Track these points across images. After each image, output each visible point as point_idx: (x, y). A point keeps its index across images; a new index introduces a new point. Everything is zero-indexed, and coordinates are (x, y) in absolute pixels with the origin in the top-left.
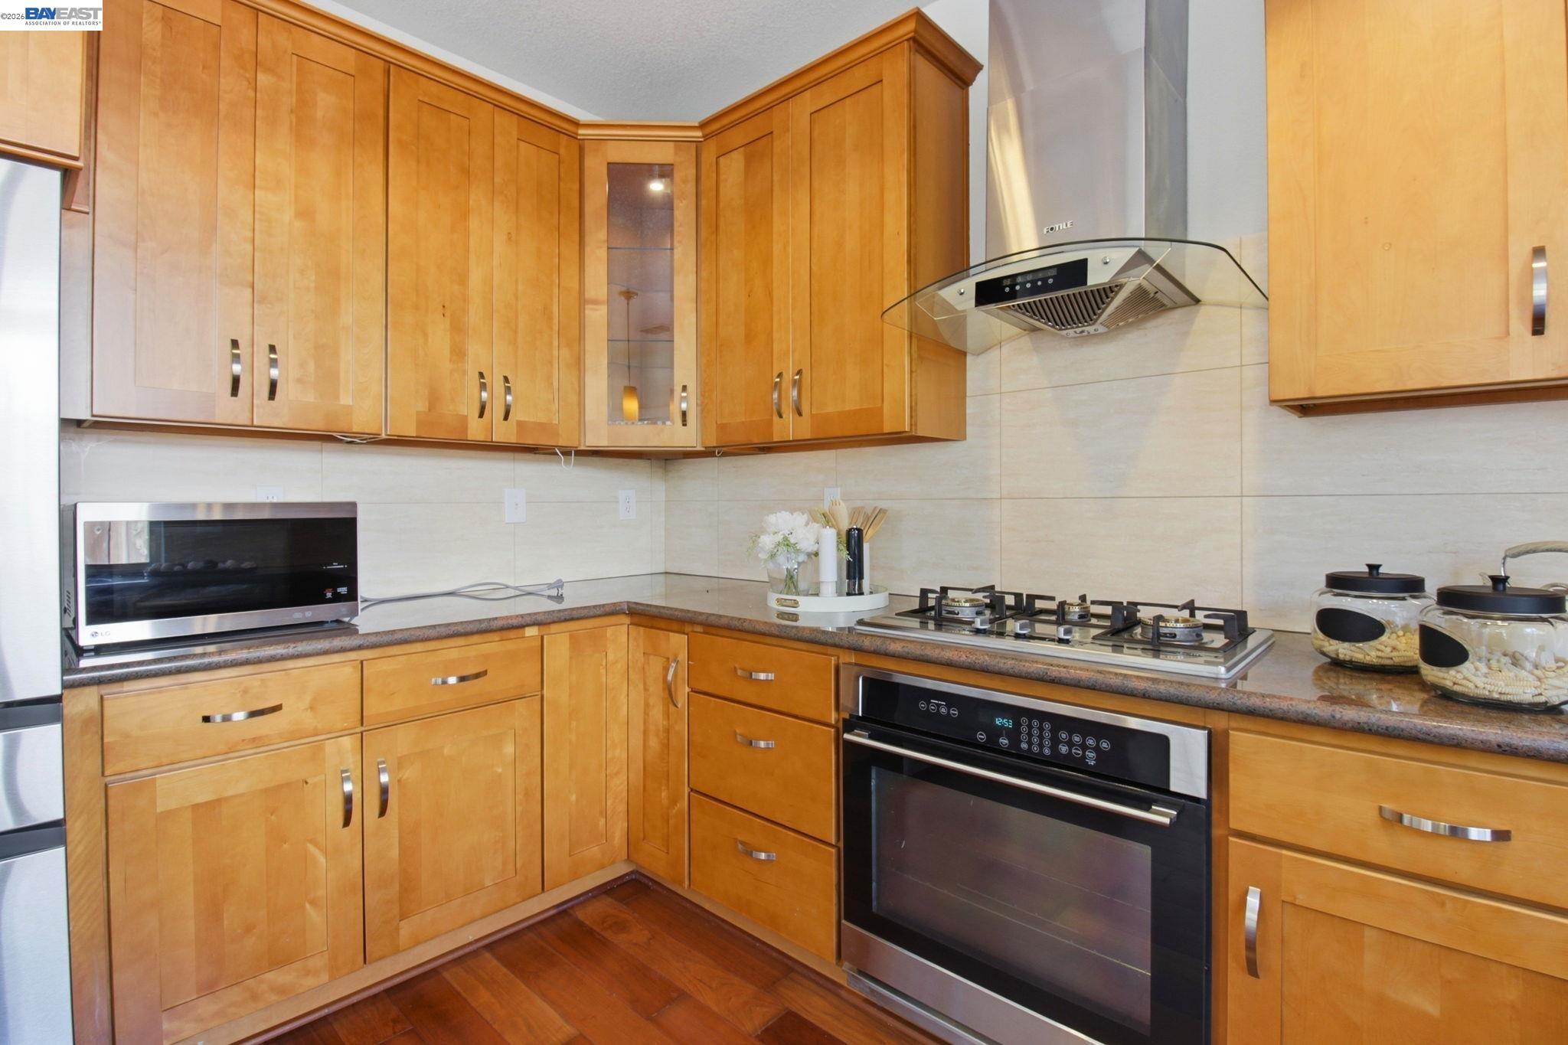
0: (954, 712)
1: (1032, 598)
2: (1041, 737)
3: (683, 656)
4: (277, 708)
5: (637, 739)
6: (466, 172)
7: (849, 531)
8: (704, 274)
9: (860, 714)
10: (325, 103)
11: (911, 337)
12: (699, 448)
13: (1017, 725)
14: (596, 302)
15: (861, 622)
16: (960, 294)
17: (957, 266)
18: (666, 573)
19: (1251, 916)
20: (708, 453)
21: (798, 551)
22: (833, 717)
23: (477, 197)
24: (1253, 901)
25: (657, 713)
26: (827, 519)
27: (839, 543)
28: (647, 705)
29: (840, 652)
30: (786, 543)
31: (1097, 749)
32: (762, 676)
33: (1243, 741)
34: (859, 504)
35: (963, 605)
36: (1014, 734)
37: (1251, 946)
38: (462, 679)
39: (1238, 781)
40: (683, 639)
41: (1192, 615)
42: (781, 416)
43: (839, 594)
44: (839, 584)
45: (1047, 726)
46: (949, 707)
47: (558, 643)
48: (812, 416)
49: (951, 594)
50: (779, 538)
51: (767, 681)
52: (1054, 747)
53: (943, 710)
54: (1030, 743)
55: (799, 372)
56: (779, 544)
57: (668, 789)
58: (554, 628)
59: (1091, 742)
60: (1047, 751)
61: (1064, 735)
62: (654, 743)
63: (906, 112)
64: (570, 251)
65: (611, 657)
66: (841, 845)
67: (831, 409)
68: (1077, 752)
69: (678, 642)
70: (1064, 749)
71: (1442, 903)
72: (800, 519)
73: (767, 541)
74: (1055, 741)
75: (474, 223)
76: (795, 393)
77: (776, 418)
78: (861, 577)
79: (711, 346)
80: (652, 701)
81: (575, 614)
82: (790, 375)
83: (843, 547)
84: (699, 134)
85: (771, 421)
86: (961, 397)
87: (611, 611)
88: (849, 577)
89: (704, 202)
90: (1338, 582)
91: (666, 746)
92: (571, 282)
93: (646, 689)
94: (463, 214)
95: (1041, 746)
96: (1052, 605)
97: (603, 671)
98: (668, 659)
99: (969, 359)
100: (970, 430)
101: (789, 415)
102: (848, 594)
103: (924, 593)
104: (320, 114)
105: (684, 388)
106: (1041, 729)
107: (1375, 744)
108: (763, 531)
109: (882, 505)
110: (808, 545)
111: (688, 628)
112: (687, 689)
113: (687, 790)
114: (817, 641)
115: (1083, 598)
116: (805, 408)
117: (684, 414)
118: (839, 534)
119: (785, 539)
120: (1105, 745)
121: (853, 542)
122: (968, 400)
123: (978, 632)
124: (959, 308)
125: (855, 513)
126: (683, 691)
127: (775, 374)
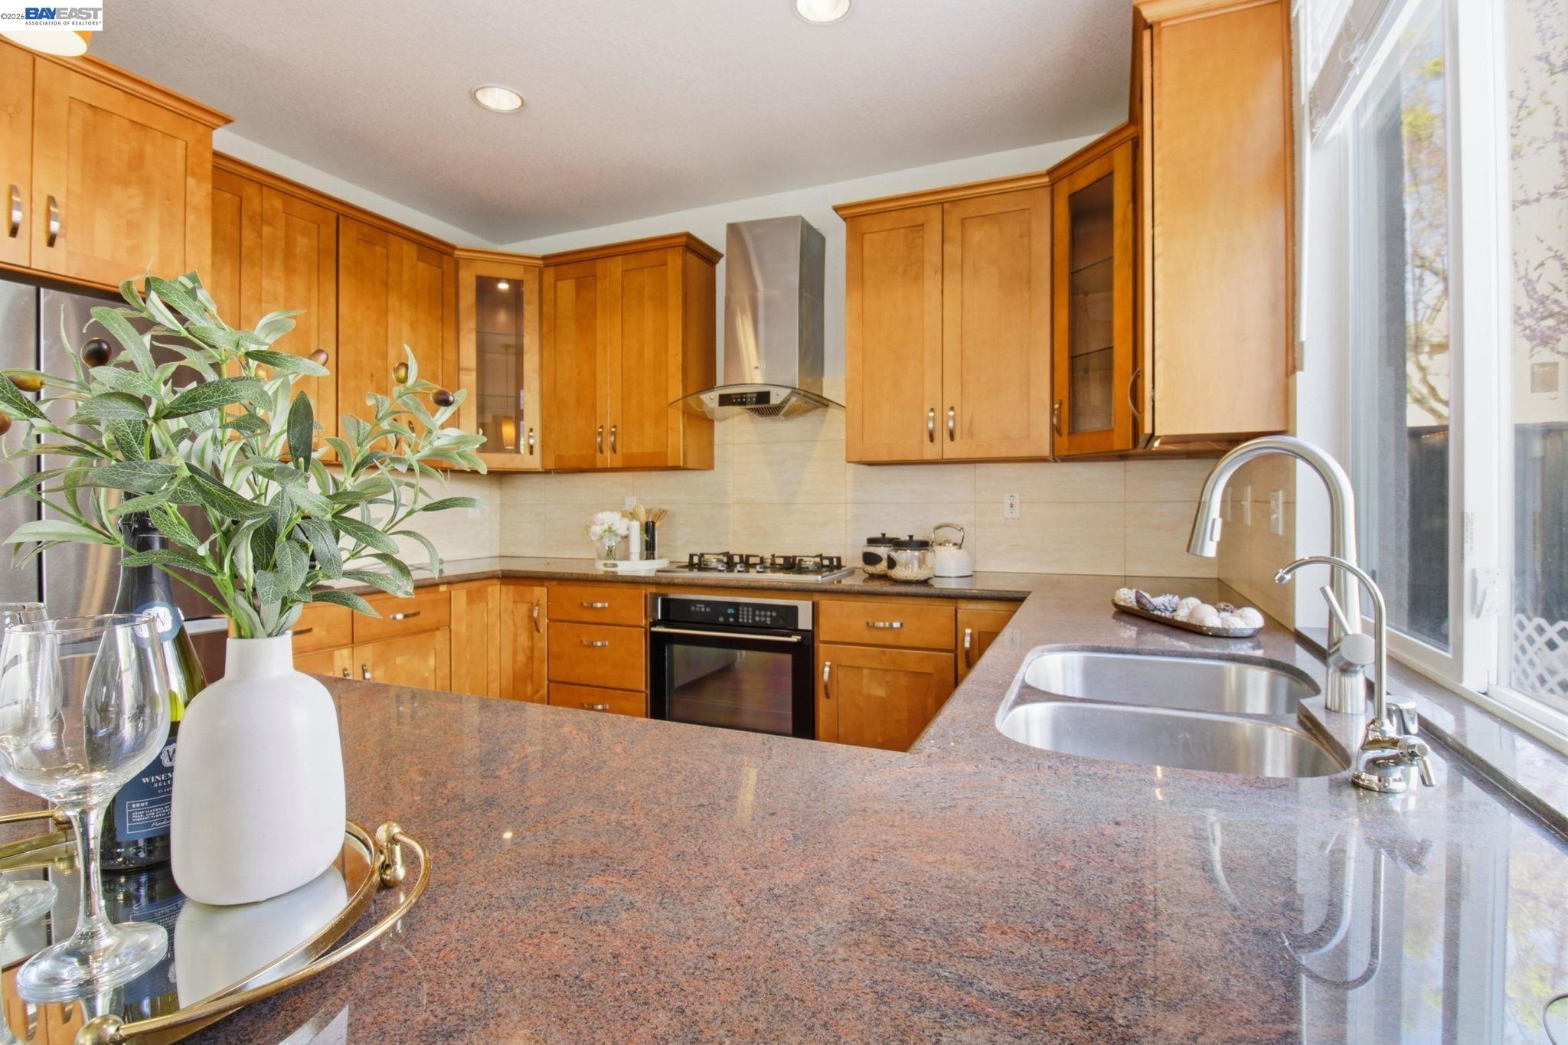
0: (708, 610)
1: (748, 557)
2: (748, 615)
3: (544, 600)
4: (309, 630)
5: (507, 656)
6: (386, 285)
7: (647, 523)
8: (545, 355)
9: (659, 617)
10: (302, 243)
11: (683, 413)
12: (540, 470)
13: (737, 611)
14: (468, 370)
15: (658, 571)
16: (710, 399)
17: (709, 384)
18: (501, 557)
19: (826, 676)
20: (547, 472)
21: (617, 535)
22: (644, 622)
23: (393, 301)
24: (827, 669)
25: (523, 640)
26: (633, 516)
27: (641, 530)
28: (515, 634)
29: (647, 587)
30: (610, 530)
31: (771, 616)
32: (599, 605)
33: (826, 604)
34: (651, 506)
35: (713, 561)
36: (736, 616)
37: (826, 688)
38: (406, 616)
39: (823, 621)
40: (545, 590)
41: (821, 560)
42: (601, 452)
43: (641, 558)
44: (641, 553)
45: (750, 609)
46: (705, 607)
47: (459, 595)
48: (623, 454)
49: (706, 556)
50: (606, 527)
51: (603, 608)
52: (753, 619)
53: (703, 610)
54: (743, 619)
55: (615, 427)
56: (605, 531)
57: (532, 683)
58: (456, 586)
59: (769, 613)
60: (750, 621)
61: (757, 613)
62: (521, 658)
63: (681, 287)
64: (450, 334)
65: (490, 605)
66: (648, 692)
67: (635, 449)
68: (763, 619)
69: (540, 592)
70: (757, 619)
71: (884, 653)
72: (617, 516)
73: (597, 529)
74: (754, 615)
75: (391, 318)
76: (612, 439)
77: (598, 454)
78: (654, 549)
79: (550, 403)
80: (519, 632)
81: (471, 577)
82: (608, 426)
83: (643, 532)
84: (541, 262)
85: (595, 456)
86: (711, 444)
87: (490, 577)
88: (647, 549)
89: (545, 308)
90: (872, 541)
91: (531, 658)
92: (451, 356)
93: (515, 625)
94: (384, 312)
95: (748, 618)
96: (757, 560)
97: (485, 615)
98: (532, 603)
99: (716, 424)
100: (716, 464)
101: (608, 453)
102: (647, 559)
103: (691, 556)
104: (298, 250)
105: (531, 430)
106: (748, 611)
107: (865, 598)
108: (593, 523)
109: (664, 507)
110: (623, 532)
111: (546, 583)
112: (547, 621)
113: (546, 682)
114: (634, 582)
115: (773, 556)
116: (619, 449)
117: (531, 447)
118: (641, 526)
119: (610, 528)
120: (774, 614)
121: (649, 529)
122: (715, 447)
123: (720, 571)
124: (711, 406)
125: (648, 512)
126: (544, 623)
127: (598, 425)
